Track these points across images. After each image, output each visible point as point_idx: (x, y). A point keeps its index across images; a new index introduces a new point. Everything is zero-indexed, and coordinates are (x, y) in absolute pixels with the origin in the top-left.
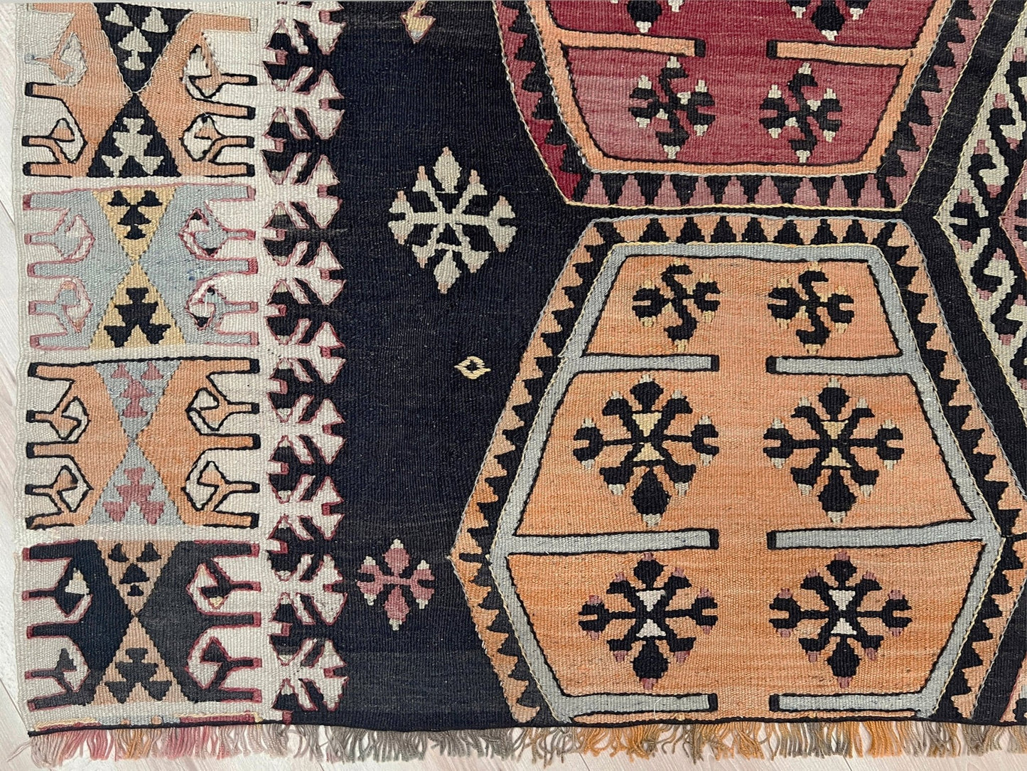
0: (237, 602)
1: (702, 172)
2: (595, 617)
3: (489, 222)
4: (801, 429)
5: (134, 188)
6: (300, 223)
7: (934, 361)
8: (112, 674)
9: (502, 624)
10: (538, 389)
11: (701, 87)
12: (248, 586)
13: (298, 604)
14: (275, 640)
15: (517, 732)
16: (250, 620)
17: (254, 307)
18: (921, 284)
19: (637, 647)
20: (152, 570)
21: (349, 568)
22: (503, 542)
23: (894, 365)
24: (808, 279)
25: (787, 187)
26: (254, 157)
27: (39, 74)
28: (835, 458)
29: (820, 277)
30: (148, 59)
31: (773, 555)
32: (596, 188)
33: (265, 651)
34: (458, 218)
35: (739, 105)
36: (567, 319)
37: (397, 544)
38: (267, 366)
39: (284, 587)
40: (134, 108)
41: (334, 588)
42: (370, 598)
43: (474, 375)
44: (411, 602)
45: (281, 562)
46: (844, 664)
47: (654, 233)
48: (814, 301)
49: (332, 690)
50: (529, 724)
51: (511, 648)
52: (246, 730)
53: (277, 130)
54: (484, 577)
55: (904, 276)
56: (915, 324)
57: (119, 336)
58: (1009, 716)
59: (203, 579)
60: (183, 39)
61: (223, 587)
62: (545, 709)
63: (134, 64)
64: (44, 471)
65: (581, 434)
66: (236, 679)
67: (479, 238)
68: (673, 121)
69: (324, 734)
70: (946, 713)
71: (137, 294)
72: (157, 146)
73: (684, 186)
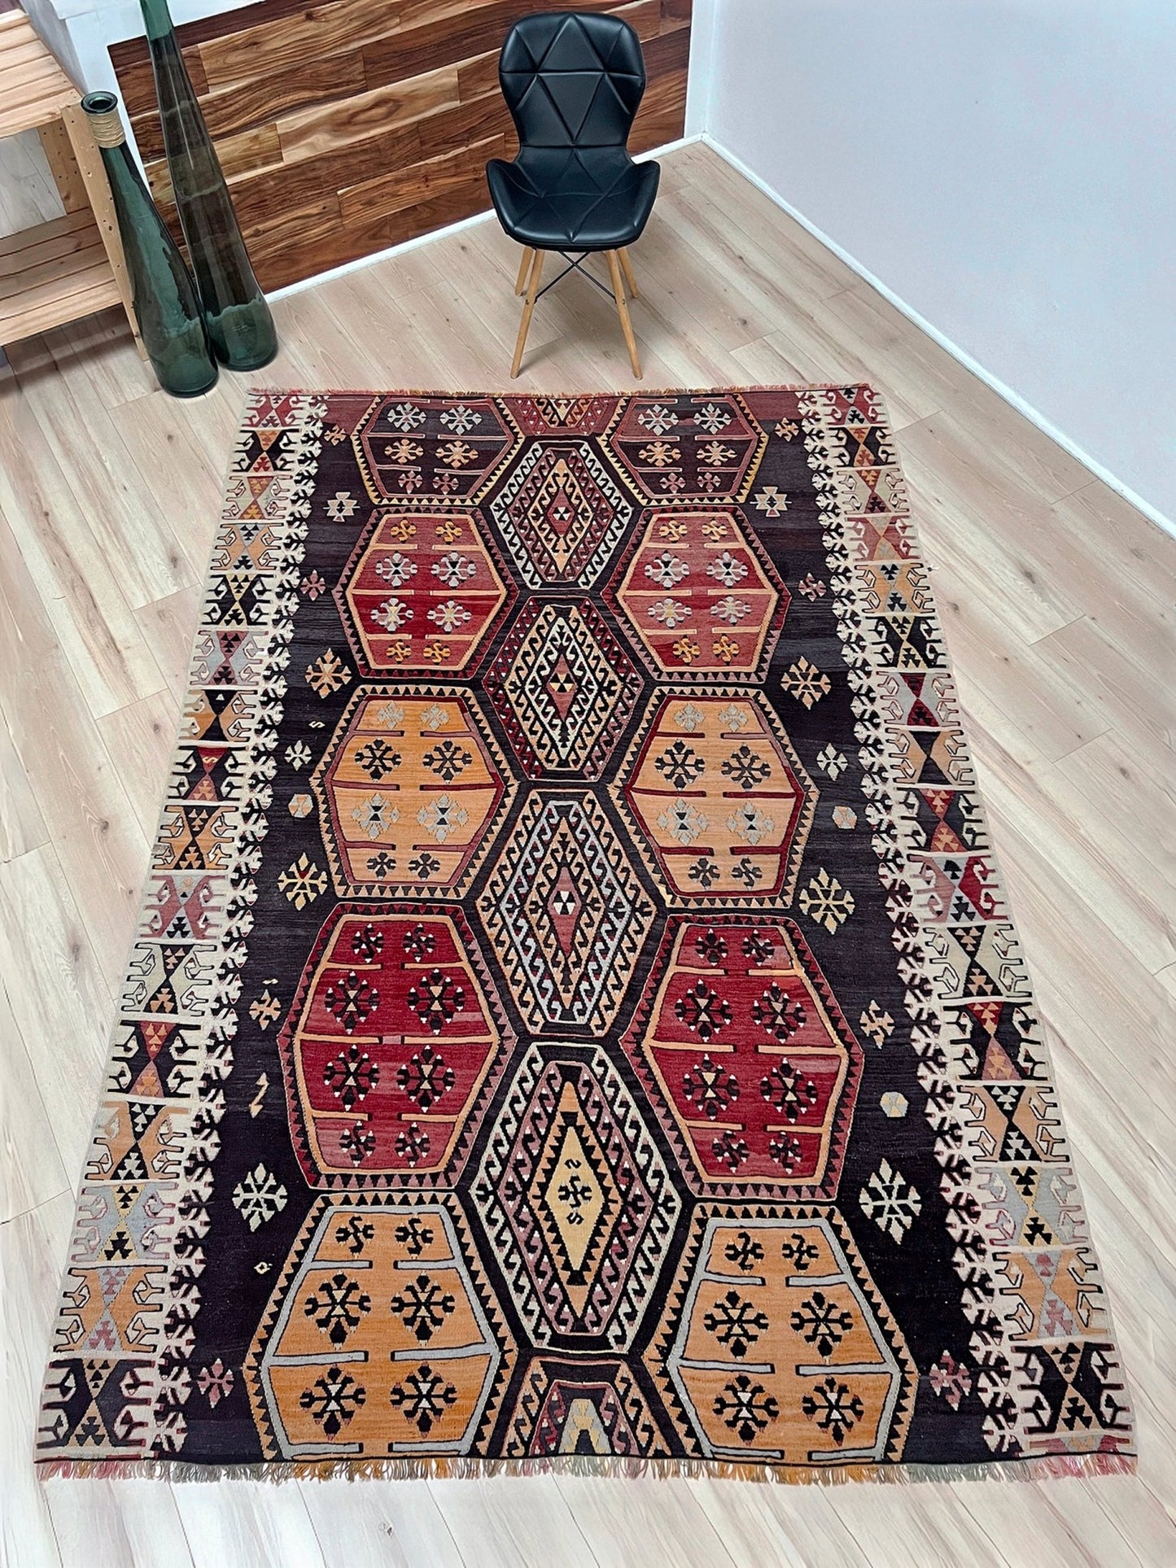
0: (142, 1392)
1: (369, 1173)
2: (308, 1400)
3: (275, 1197)
4: (408, 1297)
5: (128, 1184)
6: (195, 1200)
7: (468, 1261)
8: (79, 1430)
9: (263, 1405)
10: (290, 1278)
11: (371, 1134)
12: (147, 1383)
13: (169, 1394)
14: (156, 1413)
15: (266, 1465)
16: (146, 1402)
17: (169, 1240)
18: (463, 1223)
19: (326, 1416)
20: (105, 1374)
21: (194, 1374)
22: (268, 1360)
23: (450, 1264)
24: (412, 1222)
25: (405, 1179)
26: (180, 1170)
27: (101, 1134)
28: (423, 1312)
29: (418, 1221)
30: (145, 1126)
31: (393, 1364)
32: (323, 1180)
33: (151, 1419)
34: (263, 1195)
35: (386, 1142)
36: (306, 1243)
37: (219, 1361)
38: (171, 1270)
39: (163, 1384)
40: (135, 1149)
41: (187, 1385)
42: (203, 1391)
43: (262, 1272)
44: (222, 1392)
45: (164, 1370)
46: (425, 1425)
47: (347, 1201)
48: (415, 1233)
49: (179, 1440)
50: (272, 1461)
51: (266, 1418)
52: (136, 1464)
53: (192, 1157)
54: (257, 1379)
55: (455, 1220)
56: (460, 1243)
57: (109, 1254)
58: (505, 1453)
59: (128, 1380)
60: (160, 1118)
61: (136, 1384)
62: (280, 1452)
63: (139, 1129)
64: (67, 1322)
65: (309, 1301)
66: (136, 1434)
67: (271, 1204)
68: (358, 1149)
69: (173, 1465)
70: (473, 1453)
71: (120, 1234)
72: (142, 1166)
73: (361, 1179)
